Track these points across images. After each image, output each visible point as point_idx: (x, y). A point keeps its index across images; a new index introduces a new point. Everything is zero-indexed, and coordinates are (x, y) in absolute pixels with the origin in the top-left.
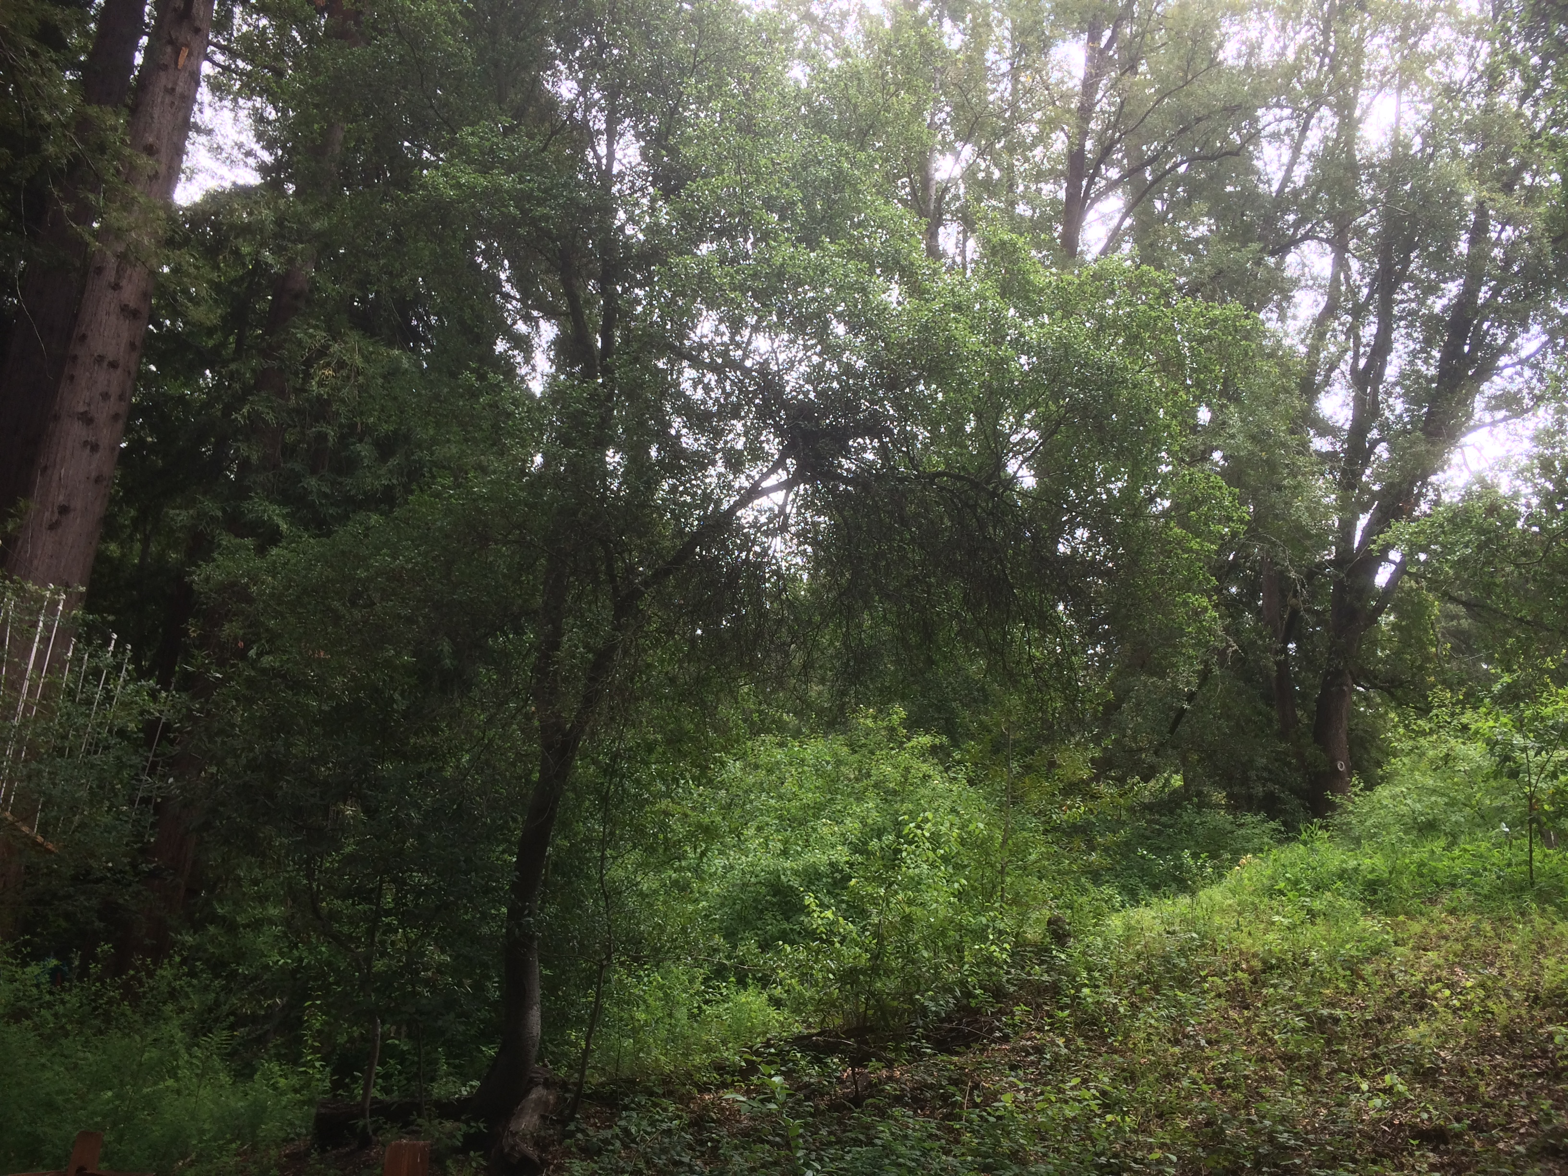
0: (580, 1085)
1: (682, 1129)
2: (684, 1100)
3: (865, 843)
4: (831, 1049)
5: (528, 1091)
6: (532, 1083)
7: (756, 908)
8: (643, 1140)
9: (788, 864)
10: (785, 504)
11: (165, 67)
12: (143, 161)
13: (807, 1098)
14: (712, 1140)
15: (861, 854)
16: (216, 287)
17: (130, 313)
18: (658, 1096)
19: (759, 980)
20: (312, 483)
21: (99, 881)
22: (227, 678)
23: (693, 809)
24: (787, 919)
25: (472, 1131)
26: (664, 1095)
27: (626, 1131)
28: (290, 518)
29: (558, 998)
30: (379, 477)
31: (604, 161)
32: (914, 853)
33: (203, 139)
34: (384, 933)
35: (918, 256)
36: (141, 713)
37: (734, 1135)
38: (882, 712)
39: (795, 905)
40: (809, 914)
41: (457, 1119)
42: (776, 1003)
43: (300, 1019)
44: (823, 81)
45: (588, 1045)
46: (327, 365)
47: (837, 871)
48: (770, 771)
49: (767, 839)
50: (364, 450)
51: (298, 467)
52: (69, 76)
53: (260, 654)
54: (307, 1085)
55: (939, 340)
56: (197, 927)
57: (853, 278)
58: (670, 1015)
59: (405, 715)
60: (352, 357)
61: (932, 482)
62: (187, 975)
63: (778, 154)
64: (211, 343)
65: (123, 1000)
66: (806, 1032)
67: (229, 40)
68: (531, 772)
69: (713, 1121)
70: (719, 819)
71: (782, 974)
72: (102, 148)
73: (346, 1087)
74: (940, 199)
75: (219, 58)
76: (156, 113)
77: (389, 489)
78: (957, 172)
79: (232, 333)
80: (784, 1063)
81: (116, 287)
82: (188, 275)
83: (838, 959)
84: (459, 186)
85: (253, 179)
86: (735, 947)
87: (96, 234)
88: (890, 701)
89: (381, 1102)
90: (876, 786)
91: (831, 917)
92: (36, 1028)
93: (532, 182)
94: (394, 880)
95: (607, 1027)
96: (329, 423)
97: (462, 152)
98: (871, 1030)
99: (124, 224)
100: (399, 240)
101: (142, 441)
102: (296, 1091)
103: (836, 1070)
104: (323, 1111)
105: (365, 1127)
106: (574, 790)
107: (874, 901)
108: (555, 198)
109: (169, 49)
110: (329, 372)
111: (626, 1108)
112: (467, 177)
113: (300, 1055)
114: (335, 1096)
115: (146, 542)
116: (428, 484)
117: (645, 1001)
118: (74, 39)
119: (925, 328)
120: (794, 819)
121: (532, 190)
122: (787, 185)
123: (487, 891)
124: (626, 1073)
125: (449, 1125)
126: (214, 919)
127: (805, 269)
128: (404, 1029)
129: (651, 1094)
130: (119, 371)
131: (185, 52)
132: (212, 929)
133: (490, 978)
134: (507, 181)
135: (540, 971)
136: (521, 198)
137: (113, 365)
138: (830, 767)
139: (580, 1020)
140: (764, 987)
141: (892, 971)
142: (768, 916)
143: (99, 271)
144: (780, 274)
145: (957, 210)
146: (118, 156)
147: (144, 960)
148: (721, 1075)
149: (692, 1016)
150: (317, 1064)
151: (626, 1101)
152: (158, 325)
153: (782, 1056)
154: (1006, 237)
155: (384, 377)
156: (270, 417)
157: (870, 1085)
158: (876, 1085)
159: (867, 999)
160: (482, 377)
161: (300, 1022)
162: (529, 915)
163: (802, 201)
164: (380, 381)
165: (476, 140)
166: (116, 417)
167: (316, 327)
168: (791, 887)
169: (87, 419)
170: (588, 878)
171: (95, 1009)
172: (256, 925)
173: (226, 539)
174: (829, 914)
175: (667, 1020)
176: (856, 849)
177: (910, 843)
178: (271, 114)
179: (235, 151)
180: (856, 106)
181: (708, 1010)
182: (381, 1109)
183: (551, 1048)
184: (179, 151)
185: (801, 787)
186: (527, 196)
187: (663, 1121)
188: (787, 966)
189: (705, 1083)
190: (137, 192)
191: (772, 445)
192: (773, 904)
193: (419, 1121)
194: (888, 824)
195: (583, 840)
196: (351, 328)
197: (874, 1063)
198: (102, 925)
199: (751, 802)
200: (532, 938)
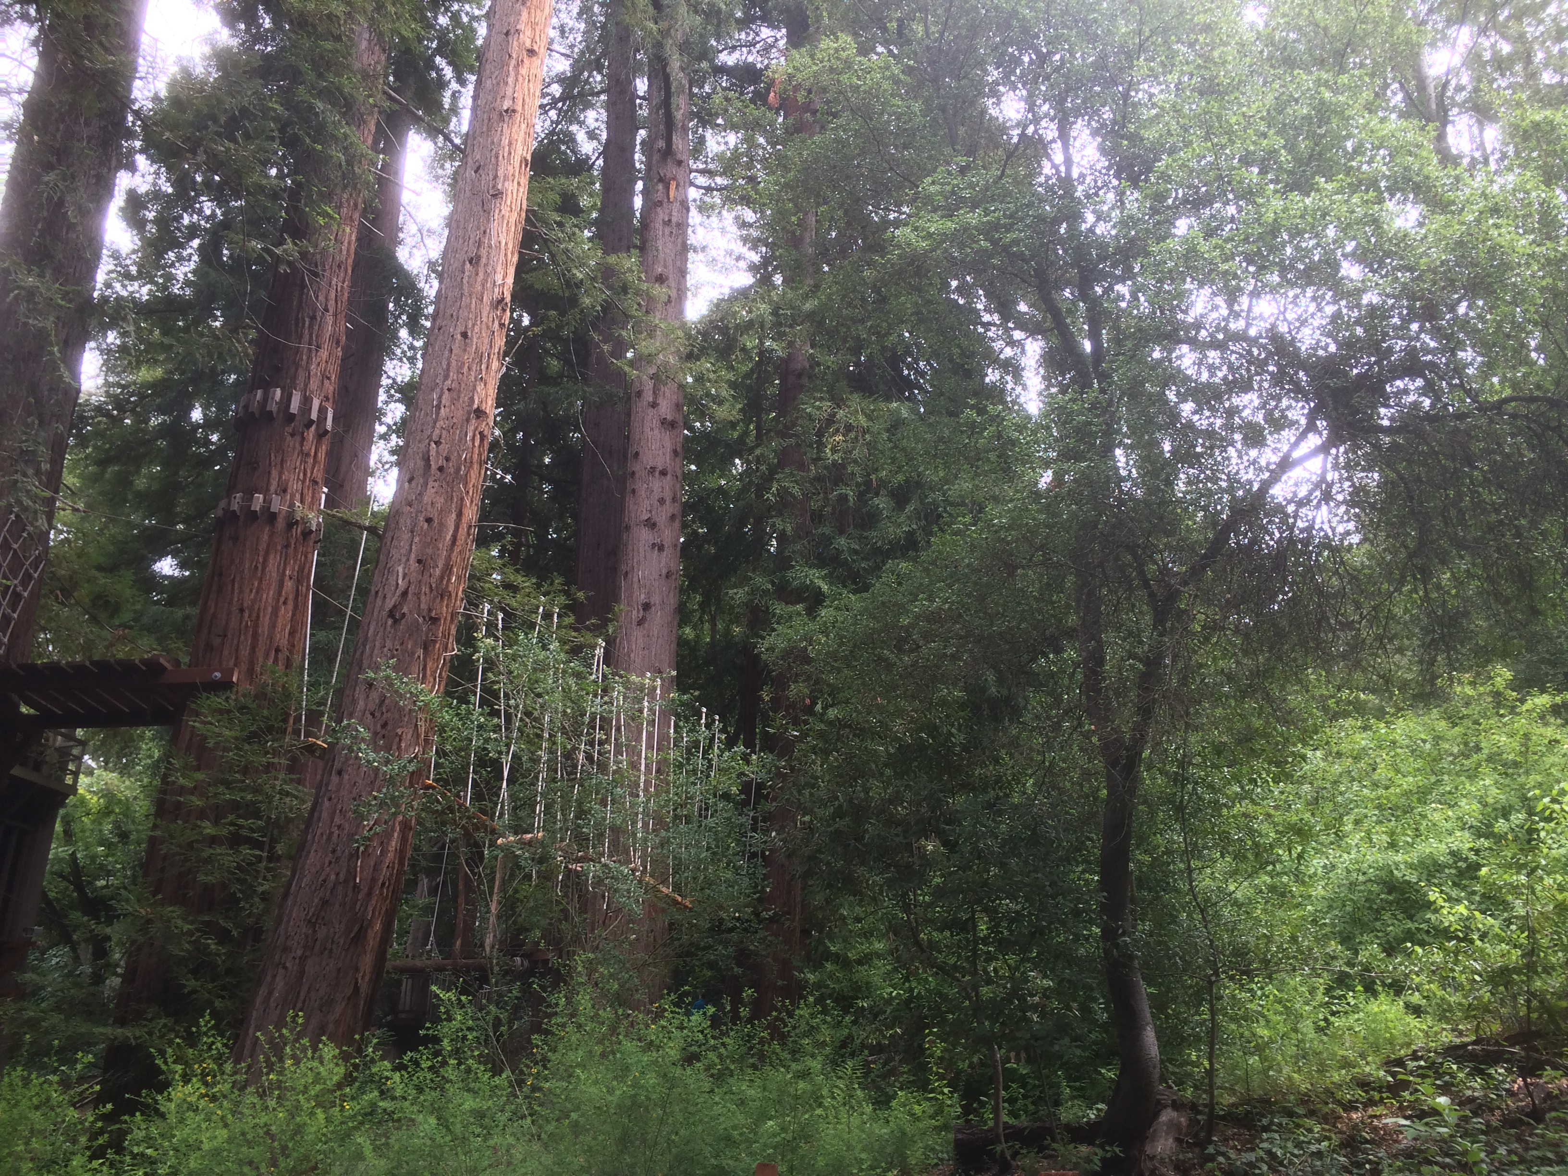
0: (1211, 1106)
1: (1334, 1151)
2: (1330, 1119)
3: (1490, 826)
4: (1495, 1058)
5: (1157, 1114)
6: (1160, 1107)
7: (1370, 908)
8: (1291, 1163)
9: (1399, 858)
10: (1324, 472)
11: (660, 204)
12: (658, 290)
13: (1475, 1114)
14: (1369, 1162)
15: (1487, 838)
16: (733, 385)
17: (669, 425)
18: (1299, 1116)
19: (1390, 986)
20: (842, 542)
21: (731, 930)
22: (804, 735)
23: (1276, 808)
24: (1411, 918)
25: (1109, 1155)
26: (1305, 1116)
27: (1269, 1152)
28: (829, 578)
29: (1168, 1017)
30: (899, 525)
31: (1063, 169)
32: (1554, 831)
33: (701, 256)
34: (986, 961)
35: (1433, 169)
36: (738, 777)
37: (1395, 1156)
38: (1481, 677)
39: (1416, 902)
40: (1436, 911)
41: (1091, 1143)
42: (1416, 1011)
43: (920, 1046)
44: (1284, 15)
45: (1211, 1064)
46: (837, 431)
47: (1461, 859)
48: (1357, 758)
49: (1368, 833)
50: (882, 502)
51: (827, 530)
52: (587, 234)
53: (825, 708)
54: (939, 1112)
55: (1481, 253)
56: (817, 966)
57: (1360, 212)
58: (1296, 1030)
59: (965, 749)
60: (857, 420)
61: (1501, 414)
62: (821, 1013)
63: (1249, 107)
64: (736, 435)
65: (772, 1039)
66: (1458, 1041)
67: (706, 162)
68: (1098, 789)
69: (1367, 1142)
70: (1307, 816)
71: (1417, 980)
72: (625, 289)
73: (975, 1111)
74: (1441, 96)
75: (702, 181)
76: (660, 244)
77: (910, 534)
78: (1457, 61)
79: (751, 422)
80: (1439, 1076)
81: (654, 405)
82: (710, 381)
83: (1483, 959)
84: (930, 235)
85: (746, 279)
86: (1356, 953)
87: (632, 363)
88: (1488, 661)
89: (1012, 1127)
90: (1490, 759)
91: (1465, 912)
92: (707, 1069)
93: (997, 212)
94: (986, 910)
95: (1227, 1044)
96: (847, 485)
97: (927, 202)
98: (1538, 1034)
99: (652, 350)
100: (882, 300)
101: (695, 532)
102: (932, 1117)
103: (1503, 1082)
104: (960, 1136)
105: (1002, 1152)
106: (1145, 802)
107: (1515, 889)
108: (1022, 220)
109: (660, 187)
110: (839, 438)
111: (1266, 1129)
112: (936, 225)
113: (928, 1082)
114: (968, 1121)
115: (713, 621)
116: (946, 524)
117: (1264, 1016)
118: (585, 201)
119: (1460, 244)
120: (1396, 807)
121: (999, 219)
122: (1265, 135)
123: (1077, 913)
124: (1258, 1093)
125: (1084, 1149)
126: (828, 956)
127: (1302, 217)
128: (1023, 1055)
129: (1290, 1114)
130: (669, 477)
131: (673, 185)
132: (829, 966)
133: (1095, 1000)
134: (974, 218)
135: (1145, 990)
136: (990, 230)
137: (663, 473)
138: (1428, 746)
139: (1198, 1039)
140: (1398, 993)
141: (1553, 968)
142: (1386, 916)
143: (639, 394)
144: (1274, 230)
145: (1465, 102)
146: (638, 293)
147: (783, 1001)
148: (1366, 1092)
149: (1319, 1030)
150: (946, 1090)
151: (1265, 1122)
152: (691, 429)
153: (1433, 1069)
154: (1538, 118)
155: (888, 431)
156: (796, 491)
157: (1549, 1095)
158: (1557, 1096)
159: (1528, 1001)
160: (981, 411)
161: (922, 1050)
162: (1124, 934)
163: (1284, 147)
164: (885, 436)
165: (938, 187)
166: (673, 517)
167: (821, 399)
168: (1408, 883)
169: (651, 524)
170: (1177, 891)
171: (751, 1048)
172: (866, 959)
173: (779, 608)
174: (1461, 909)
175: (1293, 1035)
176: (1478, 834)
177: (1549, 819)
178: (749, 216)
179: (728, 259)
180: (1325, 29)
181: (1336, 1022)
182: (1014, 1134)
183: (1171, 1068)
184: (683, 273)
185: (1398, 771)
186: (995, 226)
187: (1309, 1143)
188: (1421, 970)
189: (1350, 1101)
190: (656, 319)
191: (1298, 411)
192: (1390, 903)
193: (1055, 1145)
194: (1515, 801)
195: (1164, 853)
196: (851, 393)
197: (1549, 1072)
198: (740, 970)
199: (1341, 793)
200: (1131, 957)
